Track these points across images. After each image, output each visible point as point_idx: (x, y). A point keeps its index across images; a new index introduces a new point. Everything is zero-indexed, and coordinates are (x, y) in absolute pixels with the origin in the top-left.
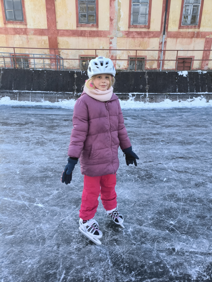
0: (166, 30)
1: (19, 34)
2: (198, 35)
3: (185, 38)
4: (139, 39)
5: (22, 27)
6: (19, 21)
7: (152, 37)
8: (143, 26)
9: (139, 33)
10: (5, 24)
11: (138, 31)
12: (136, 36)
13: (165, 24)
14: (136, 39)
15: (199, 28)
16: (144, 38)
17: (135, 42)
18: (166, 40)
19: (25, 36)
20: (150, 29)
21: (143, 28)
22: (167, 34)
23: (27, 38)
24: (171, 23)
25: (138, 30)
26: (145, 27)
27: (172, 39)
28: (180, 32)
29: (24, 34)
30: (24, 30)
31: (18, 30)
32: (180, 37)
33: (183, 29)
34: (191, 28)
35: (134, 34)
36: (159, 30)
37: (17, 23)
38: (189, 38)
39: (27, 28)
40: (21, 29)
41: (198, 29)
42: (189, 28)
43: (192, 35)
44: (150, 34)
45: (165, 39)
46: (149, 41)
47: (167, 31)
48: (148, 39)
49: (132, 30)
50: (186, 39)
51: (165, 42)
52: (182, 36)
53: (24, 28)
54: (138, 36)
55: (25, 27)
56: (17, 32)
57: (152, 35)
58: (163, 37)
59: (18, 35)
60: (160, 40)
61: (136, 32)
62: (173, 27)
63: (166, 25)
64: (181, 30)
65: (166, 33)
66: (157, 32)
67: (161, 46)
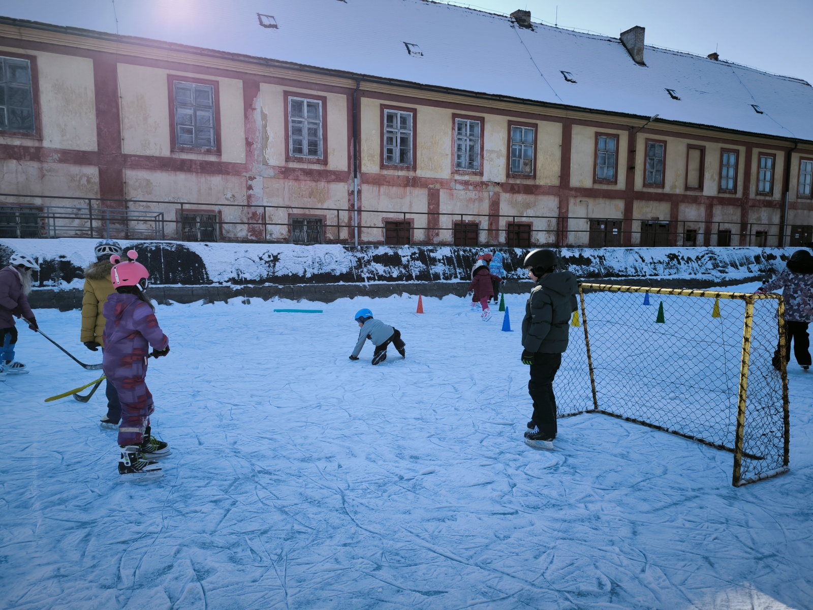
0: (358, 170)
2: (415, 183)
3: (393, 186)
4: (308, 182)
6: (21, 131)
7: (334, 181)
8: (315, 161)
9: (308, 173)
11: (305, 169)
12: (302, 177)
13: (355, 159)
14: (303, 183)
15: (415, 171)
16: (319, 182)
17: (300, 188)
18: (359, 187)
20: (328, 165)
21: (314, 163)
22: (361, 177)
24: (366, 158)
25: (305, 166)
26: (318, 162)
27: (371, 188)
28: (383, 176)
32: (385, 183)
33: (388, 171)
34: (402, 170)
35: (299, 173)
36: (346, 170)
38: (400, 186)
41: (413, 172)
42: (398, 170)
43: (406, 182)
44: (329, 174)
45: (358, 185)
46: (328, 188)
47: (360, 172)
48: (326, 185)
49: (292, 165)
50: (395, 188)
51: (359, 192)
52: (387, 182)
54: (306, 178)
57: (333, 177)
58: (354, 182)
60: (348, 188)
61: (301, 170)
62: (370, 165)
63: (358, 162)
64: (385, 172)
65: (358, 176)
66: (342, 172)
67: (351, 198)
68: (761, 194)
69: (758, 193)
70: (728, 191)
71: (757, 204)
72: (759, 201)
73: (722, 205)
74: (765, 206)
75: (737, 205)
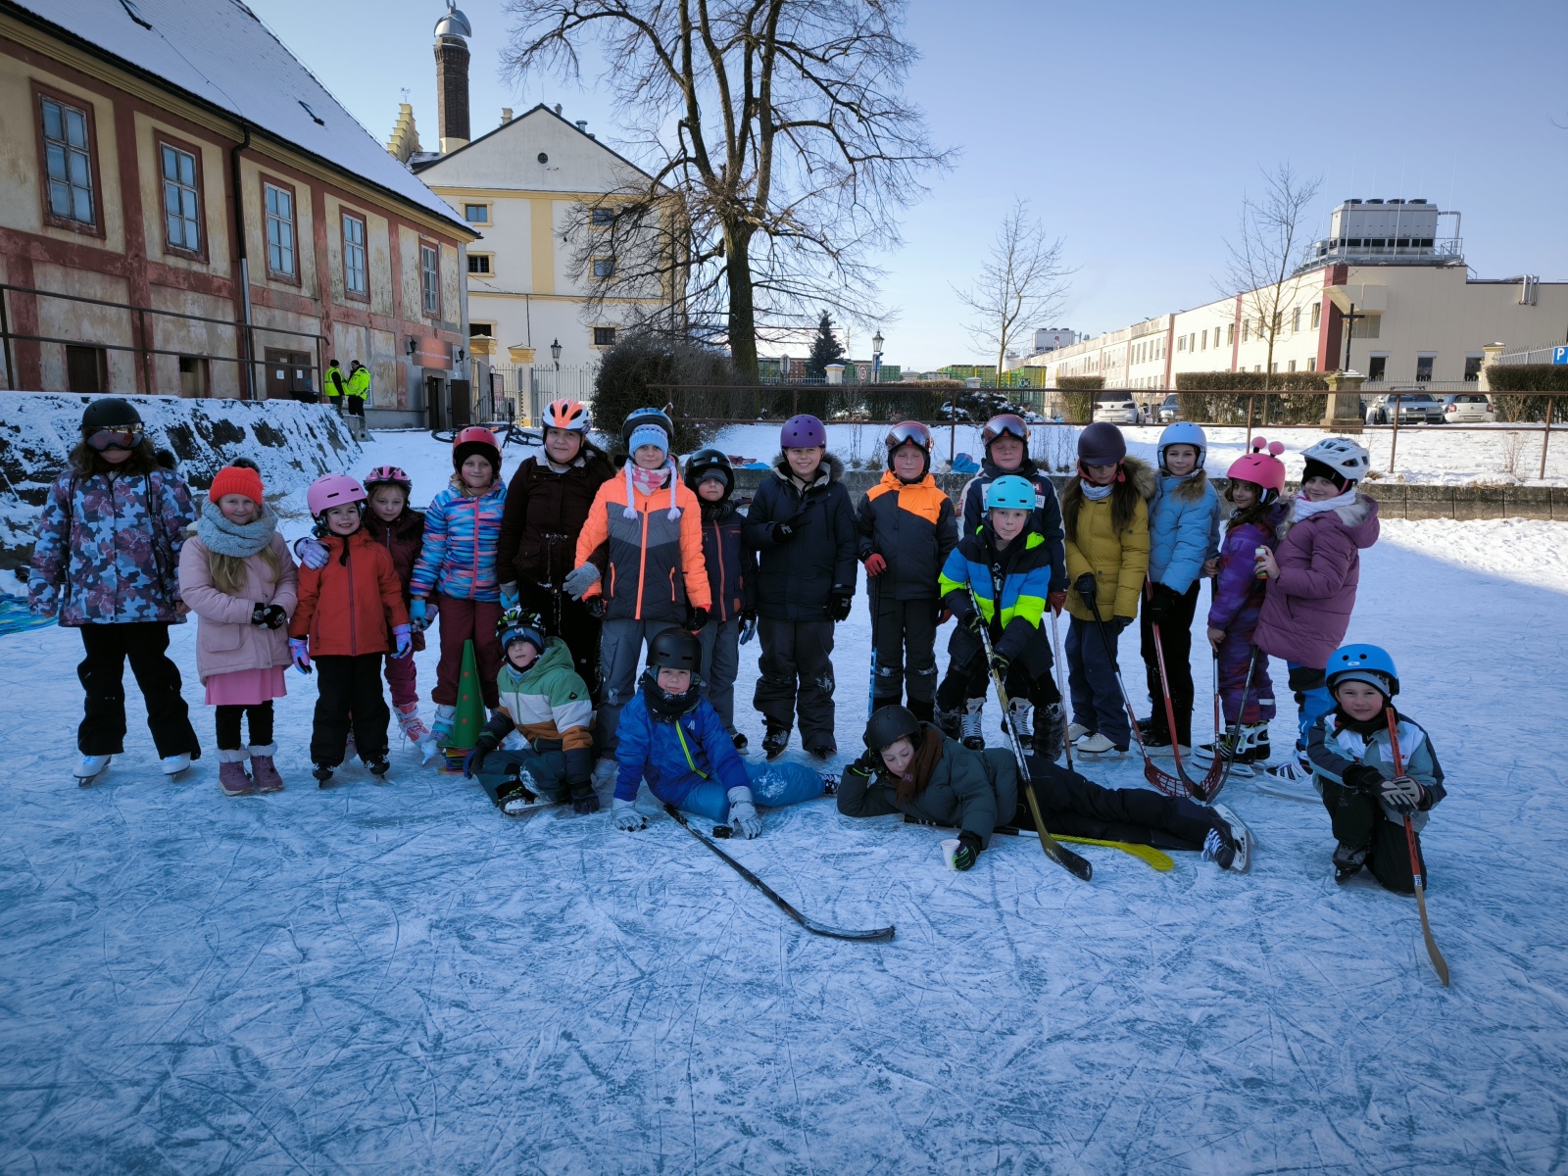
68: (177, 254)
69: (168, 249)
70: (76, 224)
71: (171, 278)
72: (176, 271)
73: (64, 265)
74: (194, 289)
75: (111, 274)
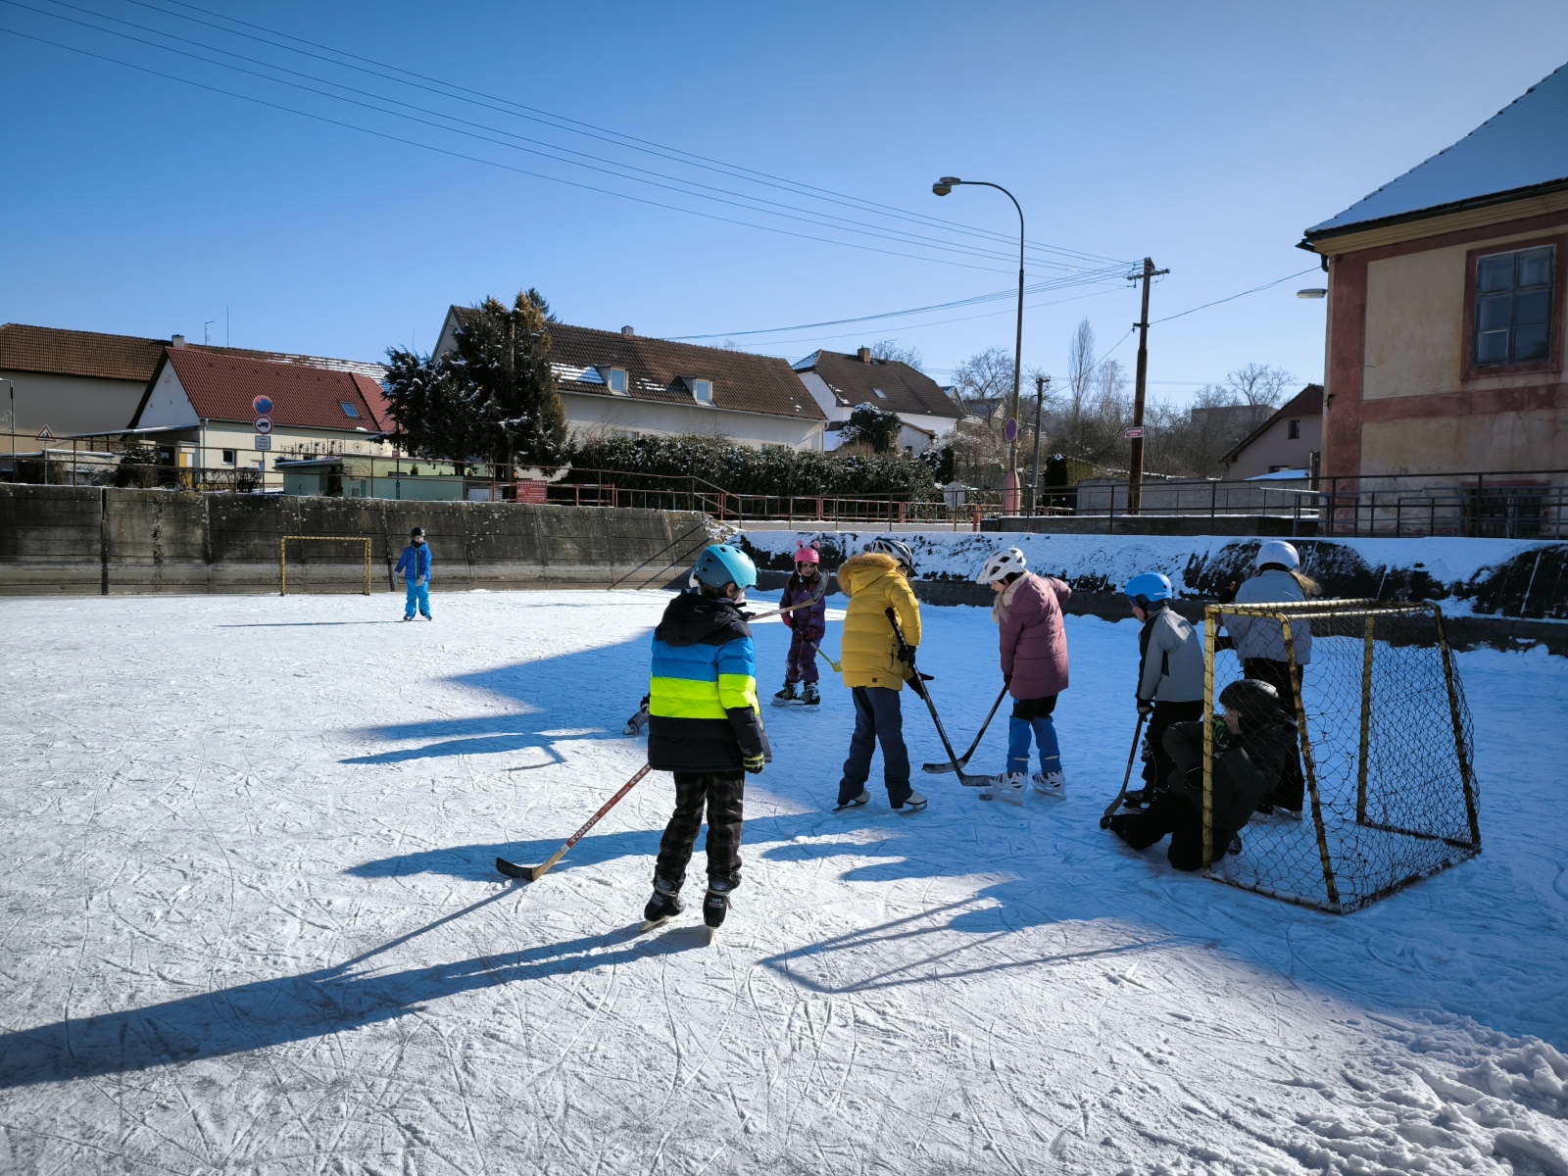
1: (1518, 409)
5: (1538, 380)
6: (1528, 363)
10: (1465, 378)
19: (1545, 414)
23: (1554, 421)
29: (1539, 407)
30: (1542, 392)
31: (1516, 395)
37: (1518, 370)
39: (1558, 385)
40: (1532, 391)
53: (1543, 386)
55: (1551, 380)
56: (1507, 401)
59: (1512, 414)
